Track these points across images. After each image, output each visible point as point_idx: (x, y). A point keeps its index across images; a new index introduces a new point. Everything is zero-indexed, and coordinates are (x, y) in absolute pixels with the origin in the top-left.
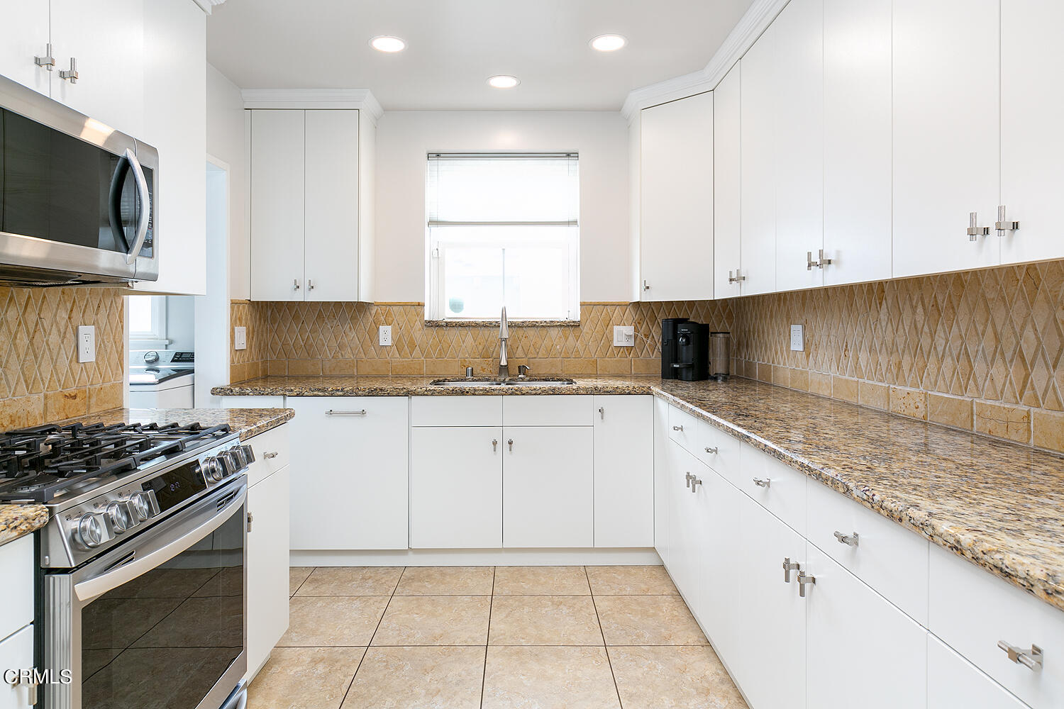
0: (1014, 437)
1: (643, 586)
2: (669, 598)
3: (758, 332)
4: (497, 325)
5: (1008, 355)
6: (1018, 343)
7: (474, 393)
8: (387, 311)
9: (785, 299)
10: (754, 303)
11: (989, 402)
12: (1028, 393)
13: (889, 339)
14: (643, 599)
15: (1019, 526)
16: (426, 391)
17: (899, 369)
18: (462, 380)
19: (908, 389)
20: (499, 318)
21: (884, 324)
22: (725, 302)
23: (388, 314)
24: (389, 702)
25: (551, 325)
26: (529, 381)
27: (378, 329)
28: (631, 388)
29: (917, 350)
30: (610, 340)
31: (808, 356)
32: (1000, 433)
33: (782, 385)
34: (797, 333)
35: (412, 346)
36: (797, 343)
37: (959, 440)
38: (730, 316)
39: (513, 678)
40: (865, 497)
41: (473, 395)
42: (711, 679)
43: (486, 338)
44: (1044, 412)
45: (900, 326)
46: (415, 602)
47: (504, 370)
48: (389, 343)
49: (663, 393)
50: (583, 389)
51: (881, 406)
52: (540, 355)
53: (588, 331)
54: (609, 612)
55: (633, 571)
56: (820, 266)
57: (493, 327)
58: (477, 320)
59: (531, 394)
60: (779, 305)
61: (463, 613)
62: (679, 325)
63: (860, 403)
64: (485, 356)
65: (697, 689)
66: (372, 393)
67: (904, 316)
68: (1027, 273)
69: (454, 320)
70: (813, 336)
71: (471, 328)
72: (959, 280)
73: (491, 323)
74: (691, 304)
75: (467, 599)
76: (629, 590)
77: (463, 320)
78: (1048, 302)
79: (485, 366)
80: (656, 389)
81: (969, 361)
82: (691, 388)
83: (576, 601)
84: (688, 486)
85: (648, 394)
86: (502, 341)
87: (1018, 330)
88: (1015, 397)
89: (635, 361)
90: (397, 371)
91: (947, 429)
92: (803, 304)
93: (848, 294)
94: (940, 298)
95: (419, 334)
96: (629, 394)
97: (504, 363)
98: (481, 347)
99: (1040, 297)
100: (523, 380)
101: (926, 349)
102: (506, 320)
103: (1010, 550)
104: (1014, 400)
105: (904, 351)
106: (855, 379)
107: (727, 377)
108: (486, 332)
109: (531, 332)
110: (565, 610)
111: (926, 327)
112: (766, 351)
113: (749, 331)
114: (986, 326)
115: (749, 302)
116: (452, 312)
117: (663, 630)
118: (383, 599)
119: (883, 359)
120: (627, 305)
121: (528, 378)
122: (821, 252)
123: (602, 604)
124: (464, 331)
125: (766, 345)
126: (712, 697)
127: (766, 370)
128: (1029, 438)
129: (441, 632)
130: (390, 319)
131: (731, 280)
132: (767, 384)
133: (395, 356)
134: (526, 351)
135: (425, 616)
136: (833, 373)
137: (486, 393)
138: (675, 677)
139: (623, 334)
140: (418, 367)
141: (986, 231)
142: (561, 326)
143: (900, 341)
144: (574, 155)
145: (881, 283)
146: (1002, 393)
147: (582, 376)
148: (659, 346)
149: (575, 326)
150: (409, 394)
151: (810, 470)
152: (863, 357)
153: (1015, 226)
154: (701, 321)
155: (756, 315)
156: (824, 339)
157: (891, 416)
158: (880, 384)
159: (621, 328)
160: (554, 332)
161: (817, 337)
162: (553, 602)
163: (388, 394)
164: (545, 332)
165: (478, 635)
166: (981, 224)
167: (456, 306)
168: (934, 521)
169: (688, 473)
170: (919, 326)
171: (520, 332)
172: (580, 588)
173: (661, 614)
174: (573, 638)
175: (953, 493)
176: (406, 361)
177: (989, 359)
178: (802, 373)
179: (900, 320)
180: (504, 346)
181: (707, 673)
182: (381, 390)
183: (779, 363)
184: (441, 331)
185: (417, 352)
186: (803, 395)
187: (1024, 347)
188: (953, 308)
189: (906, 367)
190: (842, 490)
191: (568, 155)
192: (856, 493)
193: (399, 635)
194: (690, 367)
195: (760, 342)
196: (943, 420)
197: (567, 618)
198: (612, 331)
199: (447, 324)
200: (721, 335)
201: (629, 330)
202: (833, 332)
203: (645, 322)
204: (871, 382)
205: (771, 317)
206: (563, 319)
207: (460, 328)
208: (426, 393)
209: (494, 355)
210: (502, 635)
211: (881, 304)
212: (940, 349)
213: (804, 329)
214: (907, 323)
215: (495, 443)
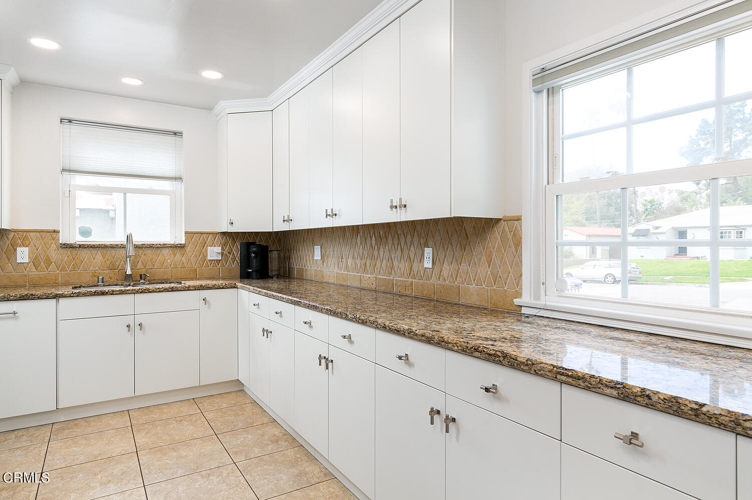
0: (408, 293)
1: (233, 402)
2: (250, 405)
3: (296, 250)
4: (123, 247)
5: (406, 258)
6: (409, 253)
7: (112, 293)
8: (23, 236)
9: (311, 232)
10: (293, 234)
11: (399, 279)
12: (412, 274)
13: (361, 252)
14: (235, 408)
15: (403, 318)
16: (72, 293)
17: (365, 266)
18: (95, 286)
19: (369, 276)
20: (125, 242)
21: (359, 245)
22: (277, 233)
23: (26, 238)
24: (73, 496)
25: (164, 246)
26: (149, 284)
27: (15, 250)
28: (224, 285)
29: (372, 257)
30: (205, 256)
31: (323, 262)
32: (403, 292)
33: (310, 279)
34: (317, 250)
35: (48, 262)
36: (317, 255)
37: (388, 296)
38: (279, 241)
39: (160, 462)
40: (353, 317)
41: (112, 294)
42: (278, 435)
43: (113, 256)
44: (417, 281)
45: (366, 246)
46: (70, 441)
47: (128, 277)
48: (26, 260)
49: (246, 286)
50: (193, 287)
51: (357, 284)
52: (155, 267)
53: (191, 250)
54: (215, 418)
55: (225, 396)
56: (332, 216)
57: (119, 248)
58: (106, 243)
59: (156, 292)
60: (308, 235)
61: (113, 439)
62: (251, 246)
63: (348, 284)
64: (112, 268)
65: (271, 441)
66: (23, 298)
67: (367, 241)
68: (412, 224)
69: (86, 243)
70: (326, 252)
71: (100, 249)
72: (388, 225)
73: (117, 245)
74: (257, 234)
75: (113, 431)
76: (224, 405)
77: (94, 243)
78: (418, 236)
79: (112, 276)
80: (239, 285)
81: (392, 261)
82: (261, 283)
83: (191, 417)
84: (264, 336)
85: (235, 287)
86: (127, 257)
87: (409, 247)
88: (408, 275)
89: (222, 269)
90: (34, 281)
91: (384, 293)
92: (321, 235)
93: (343, 229)
94: (381, 233)
95: (54, 254)
96: (223, 288)
97: (129, 272)
98: (109, 262)
99: (416, 234)
100: (144, 284)
101: (376, 257)
102: (132, 243)
103: (400, 323)
104: (407, 277)
105: (367, 258)
106: (346, 273)
107: (279, 276)
108: (113, 251)
109: (149, 251)
110: (186, 423)
111: (376, 246)
112: (301, 261)
113: (291, 249)
114: (398, 246)
115: (291, 233)
116: (82, 238)
117: (248, 420)
118: (42, 445)
119: (358, 262)
120: (217, 233)
121: (148, 282)
122: (332, 210)
123: (209, 416)
124: (94, 251)
125: (301, 257)
126: (279, 443)
127: (301, 271)
128: (412, 292)
129: (100, 452)
130: (27, 242)
131: (284, 221)
132: (301, 279)
133: (32, 271)
134: (145, 264)
135: (82, 447)
136: (336, 270)
137: (122, 293)
138: (259, 439)
139: (214, 252)
140: (54, 279)
141: (396, 207)
142: (171, 247)
143: (366, 253)
144: (179, 134)
145: (357, 226)
146: (403, 274)
147: (186, 279)
148: (238, 259)
149: (181, 247)
150: (57, 297)
151: (330, 311)
152: (350, 261)
153: (405, 206)
154: (263, 244)
155: (295, 240)
156: (332, 253)
157: (362, 289)
158: (357, 274)
159: (212, 248)
160: (166, 252)
161: (328, 252)
162: (176, 421)
163: (38, 297)
164: (159, 251)
165: (128, 448)
166: (394, 204)
167: (85, 232)
168: (377, 320)
169: (263, 328)
170: (373, 246)
171: (141, 251)
172: (194, 410)
173: (246, 413)
174: (195, 435)
175: (384, 312)
176: (42, 274)
177: (399, 260)
178: (320, 271)
179: (366, 243)
180: (128, 261)
181: (276, 433)
182: (32, 295)
183: (308, 267)
184: (74, 252)
185: (52, 267)
186: (321, 283)
187: (411, 254)
188: (386, 238)
189: (368, 265)
190: (344, 317)
191: (175, 134)
192: (350, 316)
193: (65, 461)
194: (257, 271)
195: (297, 255)
196: (382, 289)
197: (189, 427)
198: (206, 250)
199: (80, 246)
200: (276, 252)
201: (219, 249)
202: (336, 249)
203: (228, 245)
204: (353, 274)
205: (304, 242)
206: (173, 243)
207: (91, 249)
208: (72, 295)
209: (120, 267)
210: (146, 444)
211: (357, 235)
212: (381, 256)
213: (321, 248)
214: (368, 244)
215: (128, 326)
